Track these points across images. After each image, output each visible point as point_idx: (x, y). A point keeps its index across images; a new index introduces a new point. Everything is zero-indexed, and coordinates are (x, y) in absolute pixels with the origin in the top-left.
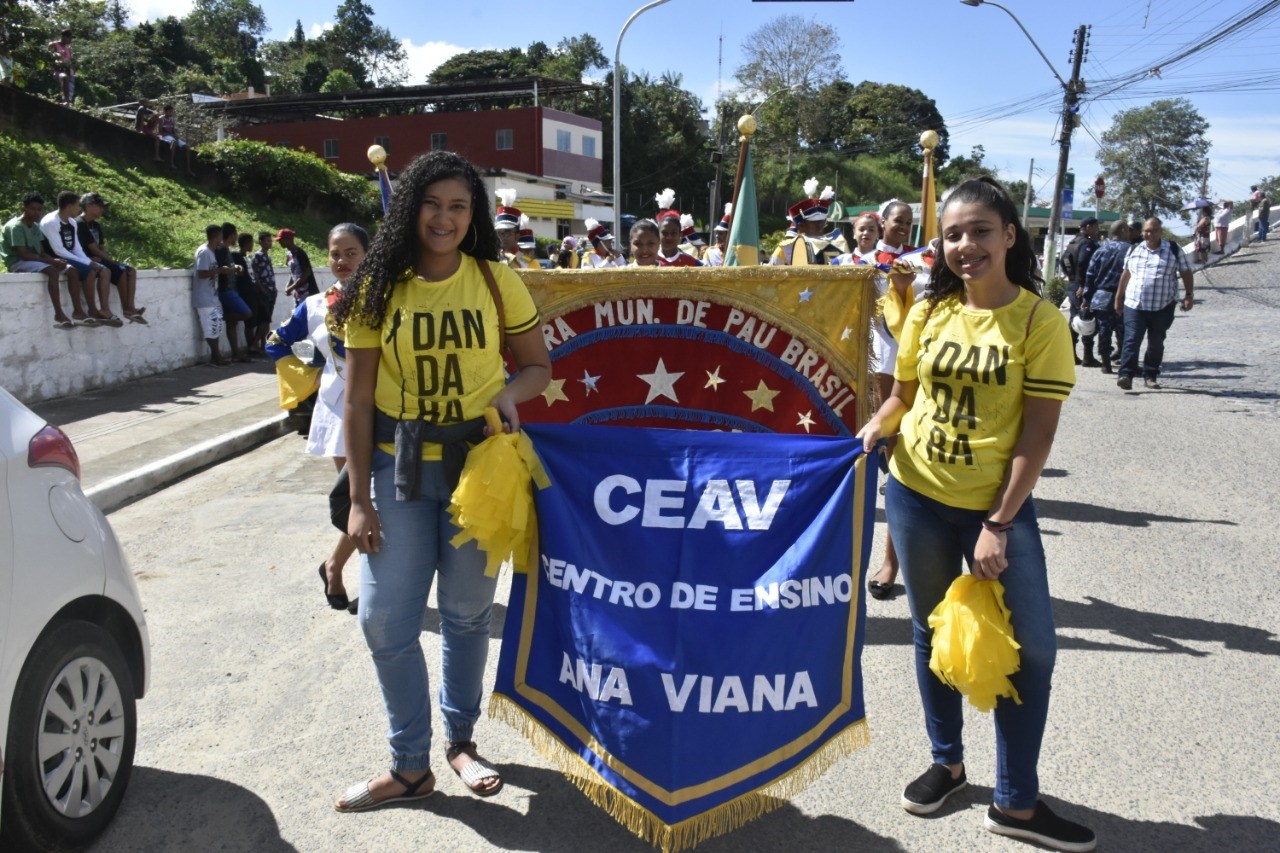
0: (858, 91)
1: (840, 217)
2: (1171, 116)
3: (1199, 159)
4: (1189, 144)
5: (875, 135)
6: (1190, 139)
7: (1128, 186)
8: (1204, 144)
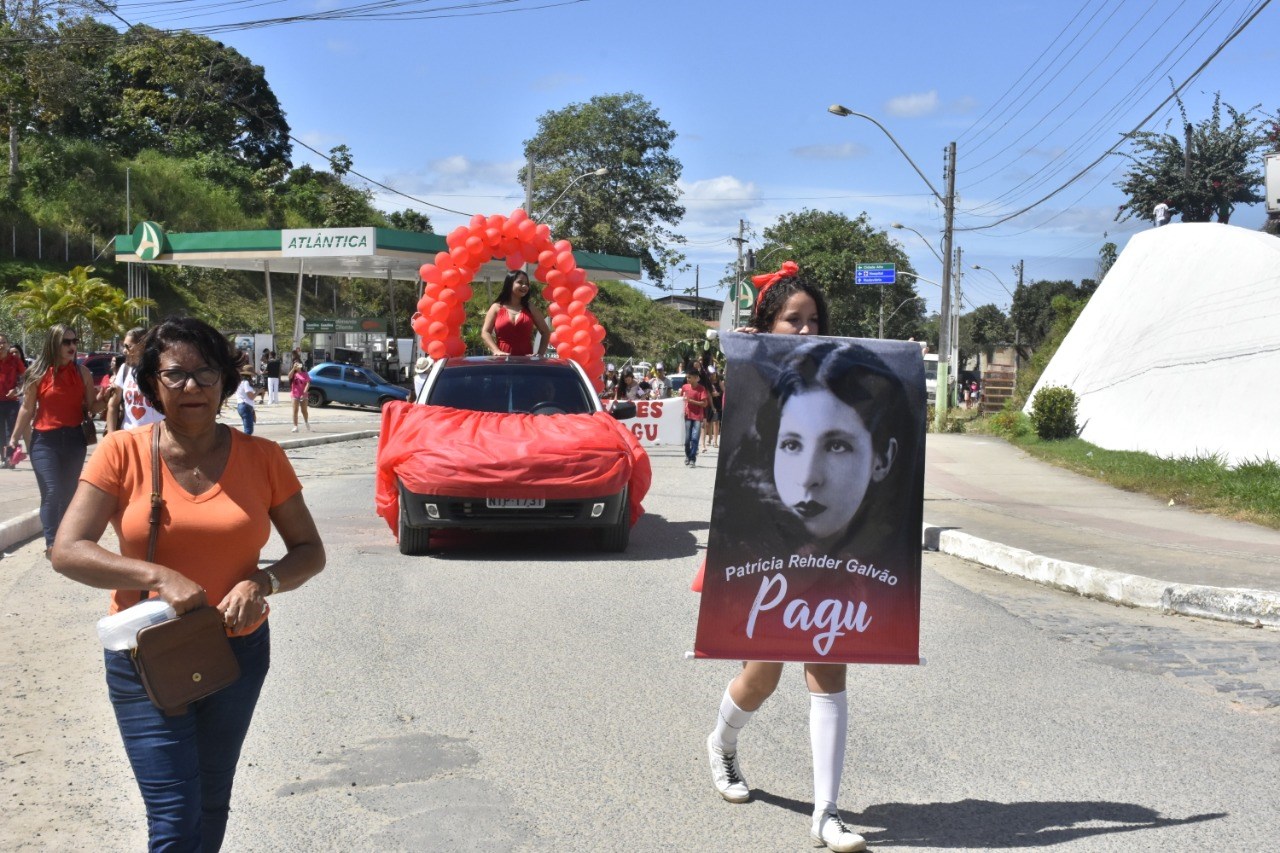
0: (129, 40)
1: (156, 252)
2: (622, 119)
3: (669, 188)
4: (649, 162)
5: (164, 120)
6: (649, 154)
7: (568, 224)
8: (671, 163)
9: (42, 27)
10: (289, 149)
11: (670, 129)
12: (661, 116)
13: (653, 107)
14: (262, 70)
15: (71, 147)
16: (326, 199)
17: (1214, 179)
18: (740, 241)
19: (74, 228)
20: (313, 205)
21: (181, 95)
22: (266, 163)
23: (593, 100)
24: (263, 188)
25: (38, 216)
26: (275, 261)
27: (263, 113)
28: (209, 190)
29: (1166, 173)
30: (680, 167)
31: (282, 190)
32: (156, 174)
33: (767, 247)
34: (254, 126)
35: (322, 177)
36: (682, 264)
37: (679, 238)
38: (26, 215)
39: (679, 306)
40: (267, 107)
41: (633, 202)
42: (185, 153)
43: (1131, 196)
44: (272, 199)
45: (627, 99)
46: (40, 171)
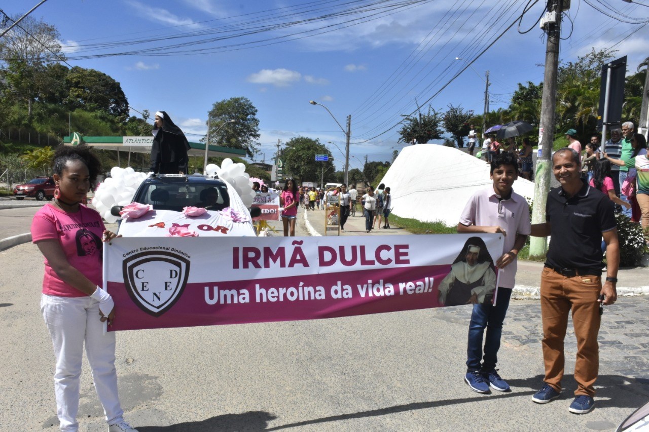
0: (72, 71)
1: (79, 143)
2: (240, 105)
3: (255, 128)
4: (249, 119)
5: (84, 99)
6: (249, 117)
7: (222, 139)
8: (256, 120)
9: (41, 65)
10: (128, 110)
11: (256, 109)
12: (253, 105)
13: (250, 102)
14: (119, 84)
15: (51, 106)
16: (141, 127)
17: (428, 131)
18: (278, 146)
19: (51, 134)
20: (136, 129)
21: (91, 91)
22: (120, 115)
23: (231, 99)
24: (119, 123)
25: (38, 129)
26: (121, 147)
27: (119, 98)
28: (100, 123)
29: (413, 128)
30: (259, 121)
31: (125, 124)
32: (81, 116)
33: (287, 148)
34: (116, 102)
35: (140, 120)
36: (259, 153)
37: (259, 144)
38: (35, 129)
39: (258, 166)
40: (121, 96)
41: (244, 132)
42: (92, 110)
43: (402, 135)
44: (121, 126)
45: (242, 99)
46: (39, 114)
